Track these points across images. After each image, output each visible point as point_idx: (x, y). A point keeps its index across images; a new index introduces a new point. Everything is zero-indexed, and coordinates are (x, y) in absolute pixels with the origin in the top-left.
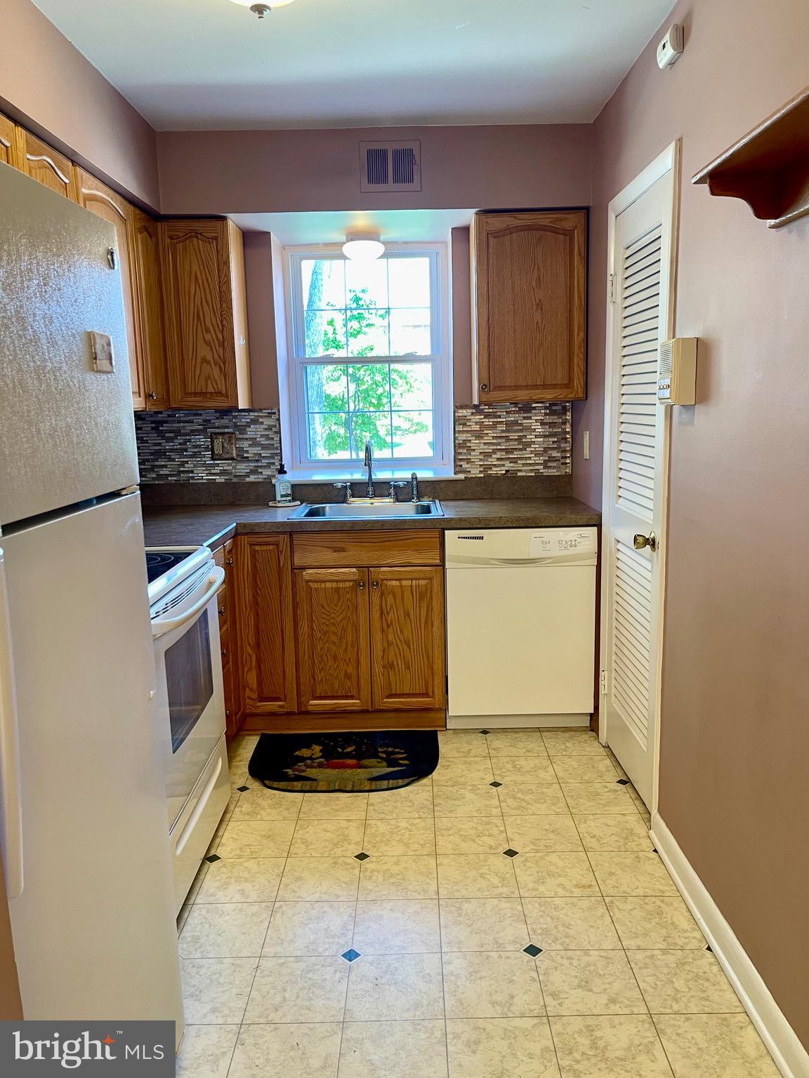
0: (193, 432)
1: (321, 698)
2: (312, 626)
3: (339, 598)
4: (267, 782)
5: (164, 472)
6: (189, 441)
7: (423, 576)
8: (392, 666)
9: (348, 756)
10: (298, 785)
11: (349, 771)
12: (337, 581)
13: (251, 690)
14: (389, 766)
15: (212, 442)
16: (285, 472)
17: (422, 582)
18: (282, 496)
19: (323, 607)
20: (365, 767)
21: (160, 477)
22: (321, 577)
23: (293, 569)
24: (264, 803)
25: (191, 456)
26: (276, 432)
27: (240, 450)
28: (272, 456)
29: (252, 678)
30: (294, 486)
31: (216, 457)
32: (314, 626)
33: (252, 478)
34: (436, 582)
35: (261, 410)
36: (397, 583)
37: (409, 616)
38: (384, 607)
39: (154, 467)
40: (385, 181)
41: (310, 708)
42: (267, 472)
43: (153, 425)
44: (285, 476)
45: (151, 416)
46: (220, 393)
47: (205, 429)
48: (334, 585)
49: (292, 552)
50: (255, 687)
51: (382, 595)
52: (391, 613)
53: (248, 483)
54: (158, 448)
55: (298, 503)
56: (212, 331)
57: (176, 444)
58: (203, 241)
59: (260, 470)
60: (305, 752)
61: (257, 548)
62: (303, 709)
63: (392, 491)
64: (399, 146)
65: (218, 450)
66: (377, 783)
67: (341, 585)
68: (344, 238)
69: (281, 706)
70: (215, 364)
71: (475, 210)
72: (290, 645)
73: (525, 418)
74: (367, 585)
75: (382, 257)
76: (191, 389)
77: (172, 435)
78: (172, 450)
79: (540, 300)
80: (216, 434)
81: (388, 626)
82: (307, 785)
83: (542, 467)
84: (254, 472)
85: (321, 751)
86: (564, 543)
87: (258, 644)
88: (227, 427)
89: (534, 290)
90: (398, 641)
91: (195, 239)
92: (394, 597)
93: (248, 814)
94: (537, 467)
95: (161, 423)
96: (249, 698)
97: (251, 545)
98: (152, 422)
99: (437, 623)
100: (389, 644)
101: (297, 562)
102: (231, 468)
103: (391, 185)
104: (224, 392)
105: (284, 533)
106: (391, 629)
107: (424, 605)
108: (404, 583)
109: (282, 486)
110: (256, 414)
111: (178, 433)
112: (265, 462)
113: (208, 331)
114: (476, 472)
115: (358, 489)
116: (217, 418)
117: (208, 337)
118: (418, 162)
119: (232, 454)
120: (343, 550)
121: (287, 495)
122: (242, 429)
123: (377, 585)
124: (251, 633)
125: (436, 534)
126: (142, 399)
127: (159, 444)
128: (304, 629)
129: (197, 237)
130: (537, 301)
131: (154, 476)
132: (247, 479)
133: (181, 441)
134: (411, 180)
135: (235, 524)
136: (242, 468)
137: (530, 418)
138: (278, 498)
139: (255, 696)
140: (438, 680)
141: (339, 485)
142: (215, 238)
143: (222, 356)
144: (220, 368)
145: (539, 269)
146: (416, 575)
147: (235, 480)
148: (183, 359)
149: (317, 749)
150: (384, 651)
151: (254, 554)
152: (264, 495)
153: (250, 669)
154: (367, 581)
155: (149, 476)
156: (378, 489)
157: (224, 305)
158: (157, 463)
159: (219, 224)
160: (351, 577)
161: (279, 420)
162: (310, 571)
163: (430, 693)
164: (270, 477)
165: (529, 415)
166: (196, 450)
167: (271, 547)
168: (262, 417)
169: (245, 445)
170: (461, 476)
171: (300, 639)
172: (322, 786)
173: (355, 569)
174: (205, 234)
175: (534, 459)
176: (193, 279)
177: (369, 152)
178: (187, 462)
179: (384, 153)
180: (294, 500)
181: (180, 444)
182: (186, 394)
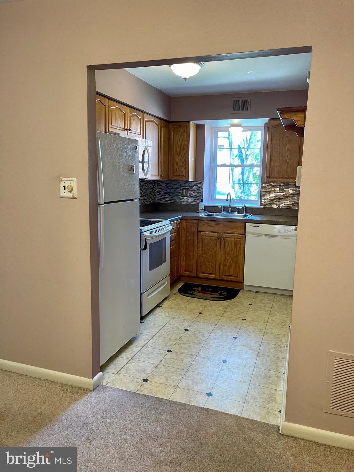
0: (177, 188)
1: (204, 273)
2: (202, 250)
3: (211, 242)
4: (182, 293)
5: (167, 199)
6: (176, 190)
7: (238, 238)
8: (226, 266)
9: (209, 291)
10: (190, 295)
11: (207, 295)
12: (211, 237)
13: (183, 268)
14: (220, 295)
15: (182, 191)
16: (203, 202)
17: (238, 240)
18: (201, 209)
19: (206, 244)
20: (213, 295)
21: (166, 201)
22: (206, 235)
23: (198, 231)
24: (179, 298)
25: (176, 195)
26: (201, 189)
27: (190, 194)
28: (200, 196)
29: (183, 264)
30: (205, 206)
31: (183, 196)
32: (203, 250)
33: (193, 203)
34: (242, 240)
35: (198, 181)
36: (229, 239)
37: (233, 250)
38: (225, 247)
39: (165, 198)
40: (239, 110)
41: (200, 276)
42: (198, 202)
43: (165, 185)
44: (203, 203)
45: (165, 182)
46: (184, 176)
47: (181, 187)
48: (210, 238)
49: (198, 226)
50: (184, 267)
51: (225, 242)
52: (227, 249)
53: (192, 205)
54: (166, 192)
55: (206, 212)
56: (183, 156)
57: (172, 191)
58: (182, 129)
59: (196, 201)
60: (196, 288)
61: (188, 224)
62: (198, 276)
63: (237, 210)
64: (244, 99)
65: (184, 193)
66: (213, 299)
67: (212, 238)
68: (230, 126)
69: (191, 274)
70: (183, 167)
71: (268, 119)
72: (195, 255)
73: (286, 188)
74: (220, 239)
75: (243, 131)
76: (175, 174)
77: (170, 188)
78: (170, 193)
79: (289, 149)
80: (183, 188)
81: (226, 253)
82: (193, 296)
83: (291, 205)
84: (194, 201)
85: (201, 289)
86: (286, 231)
87: (186, 254)
88: (187, 186)
89: (287, 145)
90: (229, 258)
91: (180, 128)
92: (229, 244)
93: (173, 299)
94: (290, 205)
95: (168, 184)
96: (182, 270)
97: (186, 223)
98: (165, 184)
99: (242, 253)
100: (226, 258)
101: (199, 229)
102: (187, 199)
103: (240, 111)
104: (185, 175)
105: (196, 220)
106: (227, 254)
107: (238, 248)
108: (232, 239)
109: (201, 207)
110: (196, 183)
111: (172, 187)
112: (198, 198)
113: (181, 156)
114: (267, 205)
115: (226, 209)
116: (184, 183)
117: (181, 158)
118: (250, 104)
119: (188, 195)
120: (213, 227)
121: (202, 209)
122: (192, 187)
123: (223, 239)
124: (184, 250)
125: (244, 224)
126: (159, 177)
127: (167, 191)
128: (200, 250)
129: (181, 128)
130: (288, 149)
131: (164, 201)
132: (192, 203)
133: (173, 190)
134: (247, 109)
135: (182, 216)
136: (190, 200)
137: (288, 188)
138: (200, 210)
139: (184, 270)
140: (241, 272)
141: (220, 207)
142: (186, 128)
143: (185, 164)
144: (184, 168)
145: (289, 138)
146: (236, 237)
147: (188, 203)
148: (174, 165)
149: (200, 288)
150: (224, 261)
151: (187, 226)
152: (196, 209)
153: (183, 261)
154: (220, 237)
155: (163, 200)
156: (233, 209)
157: (187, 149)
158: (165, 197)
159: (187, 124)
160: (215, 236)
161: (203, 185)
162: (203, 233)
163: (238, 276)
164: (198, 203)
165: (288, 187)
166: (177, 193)
167: (192, 224)
168: (198, 184)
169: (192, 192)
170: (262, 206)
171: (198, 254)
172: (197, 297)
173: (216, 233)
174: (183, 127)
175: (289, 203)
176: (179, 141)
177: (234, 101)
178: (174, 197)
179: (239, 101)
180: (205, 211)
181: (173, 191)
182: (174, 176)
